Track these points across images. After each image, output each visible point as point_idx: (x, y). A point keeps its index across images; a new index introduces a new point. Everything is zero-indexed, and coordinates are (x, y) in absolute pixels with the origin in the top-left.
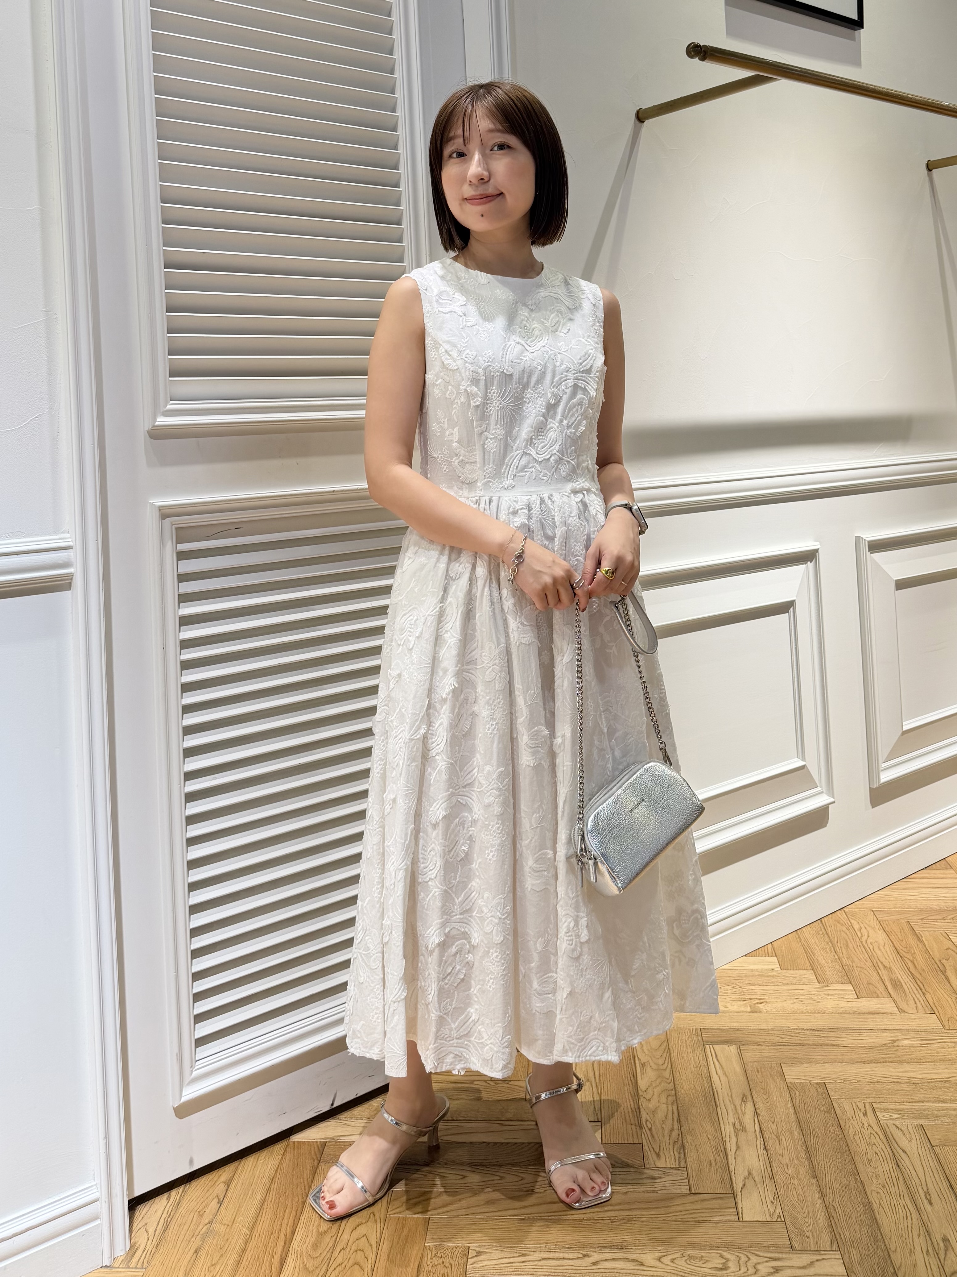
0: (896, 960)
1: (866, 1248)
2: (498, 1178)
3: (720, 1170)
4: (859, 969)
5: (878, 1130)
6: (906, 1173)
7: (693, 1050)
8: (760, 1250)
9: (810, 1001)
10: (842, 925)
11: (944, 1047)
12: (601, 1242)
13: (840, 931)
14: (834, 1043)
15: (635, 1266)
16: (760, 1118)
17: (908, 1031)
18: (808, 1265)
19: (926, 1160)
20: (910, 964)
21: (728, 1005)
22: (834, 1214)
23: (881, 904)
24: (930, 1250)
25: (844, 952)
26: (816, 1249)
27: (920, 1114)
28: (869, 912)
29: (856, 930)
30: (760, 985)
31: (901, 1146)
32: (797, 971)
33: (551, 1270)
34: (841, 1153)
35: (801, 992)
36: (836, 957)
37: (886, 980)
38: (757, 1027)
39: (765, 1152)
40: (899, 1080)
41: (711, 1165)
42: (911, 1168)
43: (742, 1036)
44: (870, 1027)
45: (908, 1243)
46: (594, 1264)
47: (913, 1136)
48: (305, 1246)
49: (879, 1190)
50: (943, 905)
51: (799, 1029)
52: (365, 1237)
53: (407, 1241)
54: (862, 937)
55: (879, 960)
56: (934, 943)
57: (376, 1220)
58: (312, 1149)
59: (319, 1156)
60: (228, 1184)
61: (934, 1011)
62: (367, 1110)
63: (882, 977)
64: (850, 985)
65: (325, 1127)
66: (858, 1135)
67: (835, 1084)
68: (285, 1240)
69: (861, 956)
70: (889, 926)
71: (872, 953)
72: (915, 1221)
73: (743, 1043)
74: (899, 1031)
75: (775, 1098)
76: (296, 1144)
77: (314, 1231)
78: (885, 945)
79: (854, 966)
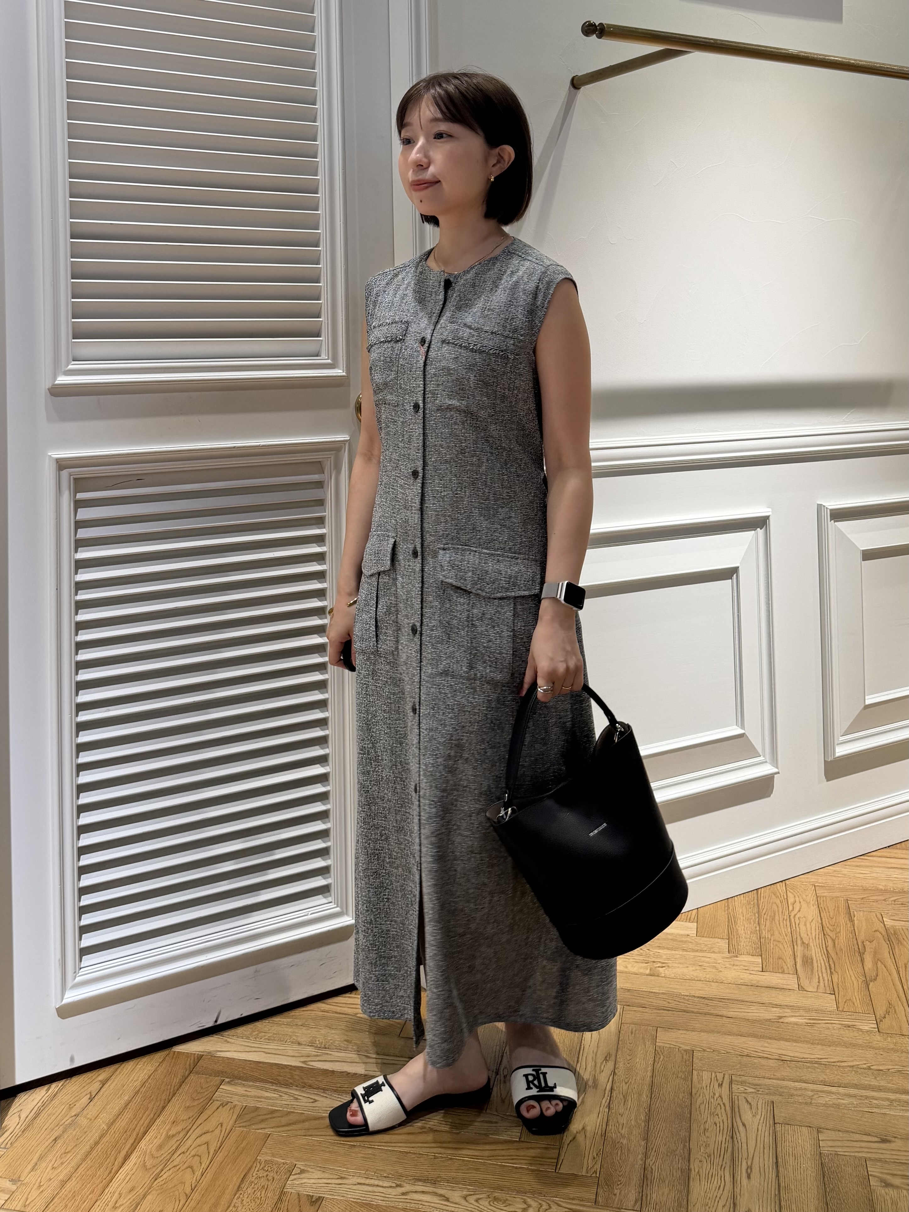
0: (817, 937)
4: (775, 943)
5: (727, 1103)
6: (737, 1146)
8: (564, 1200)
9: (711, 970)
10: (777, 897)
11: (828, 1028)
12: (418, 1175)
13: (772, 903)
14: (720, 1013)
15: (440, 1200)
16: (616, 1078)
17: (799, 1008)
19: (763, 1135)
20: (830, 943)
21: (629, 966)
22: (649, 1176)
23: (827, 880)
25: (768, 923)
26: (618, 1207)
27: (777, 1091)
28: (811, 887)
29: (789, 903)
30: (668, 949)
31: (743, 1120)
32: (711, 939)
33: (361, 1195)
34: (680, 1119)
35: (707, 960)
36: (758, 928)
37: (799, 955)
38: (649, 990)
39: (607, 1110)
40: (769, 1056)
42: (744, 1140)
43: (629, 997)
44: (762, 1001)
46: (403, 1194)
47: (760, 1111)
48: (151, 1146)
49: (703, 1159)
50: (890, 885)
51: (690, 996)
52: (206, 1145)
53: (241, 1153)
54: (793, 910)
55: (800, 935)
56: (864, 924)
57: (221, 1131)
58: (189, 1060)
59: (192, 1067)
60: (104, 1083)
61: (834, 992)
62: (250, 1030)
63: (795, 952)
64: (760, 957)
65: (207, 1041)
66: (705, 1103)
67: (702, 1052)
68: (135, 1139)
69: (783, 930)
70: (825, 902)
71: (796, 928)
72: (726, 1191)
73: (628, 1004)
74: (790, 1007)
75: (638, 1060)
76: (176, 1053)
77: (164, 1134)
78: (812, 921)
79: (772, 939)
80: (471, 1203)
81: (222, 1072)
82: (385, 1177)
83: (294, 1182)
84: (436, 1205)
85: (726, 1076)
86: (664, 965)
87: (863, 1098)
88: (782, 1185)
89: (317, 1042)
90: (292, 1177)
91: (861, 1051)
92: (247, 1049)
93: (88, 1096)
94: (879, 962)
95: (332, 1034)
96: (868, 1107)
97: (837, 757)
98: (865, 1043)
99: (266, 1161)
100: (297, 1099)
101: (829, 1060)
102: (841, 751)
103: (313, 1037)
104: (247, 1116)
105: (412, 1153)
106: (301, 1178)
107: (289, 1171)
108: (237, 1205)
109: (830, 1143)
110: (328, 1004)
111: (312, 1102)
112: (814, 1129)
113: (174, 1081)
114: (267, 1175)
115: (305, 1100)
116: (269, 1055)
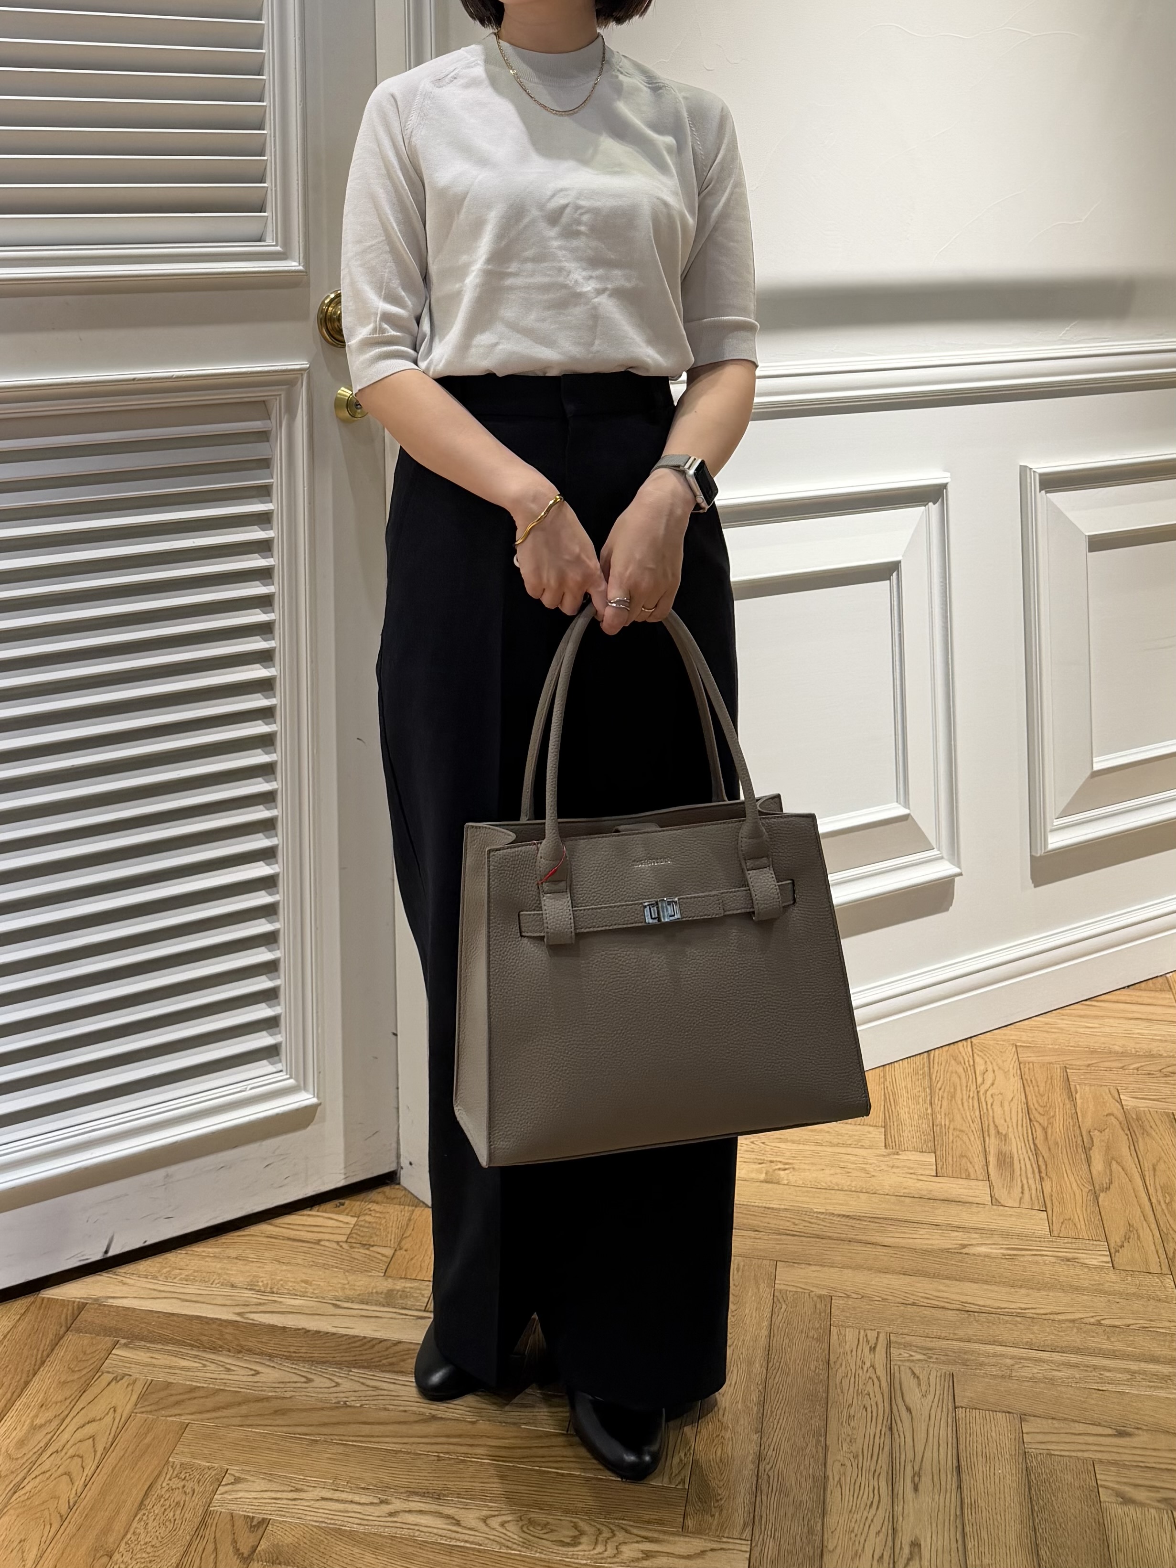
0: (1020, 1124)
1: (792, 1541)
2: (304, 1380)
4: (958, 1133)
5: (882, 1374)
6: (898, 1441)
8: (636, 1524)
9: (858, 1174)
10: (959, 1063)
11: (1037, 1263)
12: (413, 1485)
13: (952, 1072)
14: (870, 1239)
15: (448, 1524)
17: (992, 1232)
18: (695, 1554)
19: (937, 1425)
20: (1039, 1133)
22: (764, 1487)
23: (1033, 1037)
24: (886, 1557)
25: (945, 1103)
26: (717, 1534)
27: (958, 1358)
28: (1010, 1048)
29: (978, 1072)
31: (907, 1400)
32: (859, 1127)
33: (327, 1516)
34: (812, 1401)
35: (853, 1158)
36: (929, 1111)
37: (992, 1152)
38: (764, 1205)
40: (946, 1305)
42: (909, 1433)
44: (936, 1221)
45: (857, 1543)
46: (391, 1514)
47: (932, 1389)
48: (9, 1441)
49: (846, 1462)
50: (1131, 1046)
51: (826, 1214)
52: (91, 1439)
53: (144, 1453)
54: (981, 1084)
55: (994, 1122)
56: (1091, 1107)
57: (114, 1419)
58: (65, 1310)
59: (69, 1322)
61: (1046, 1207)
62: (158, 1265)
63: (987, 1147)
64: (933, 1155)
65: (93, 1282)
66: (849, 1377)
67: (846, 1299)
69: (968, 1114)
70: (1031, 1070)
71: (987, 1109)
72: (881, 1512)
74: (978, 1231)
75: (747, 1311)
76: (45, 1301)
77: (27, 1423)
78: (1012, 1100)
79: (951, 1127)
80: (493, 1529)
81: (116, 1330)
82: (363, 1488)
83: (225, 1496)
84: (441, 1532)
85: (882, 1337)
86: (787, 1166)
87: (1089, 1369)
88: (967, 1501)
89: (261, 1284)
90: (222, 1489)
91: (1085, 1297)
92: (156, 1294)
94: (1114, 1163)
95: (282, 1271)
96: (1098, 1383)
97: (1050, 851)
98: (1093, 1285)
99: (183, 1464)
100: (229, 1370)
101: (1038, 1311)
102: (1056, 841)
103: (254, 1276)
104: (154, 1396)
105: (405, 1453)
106: (237, 1491)
107: (218, 1479)
108: (138, 1531)
109: (1040, 1438)
110: (276, 1226)
111: (253, 1375)
112: (1015, 1416)
113: (44, 1342)
114: (184, 1486)
115: (243, 1372)
116: (187, 1303)
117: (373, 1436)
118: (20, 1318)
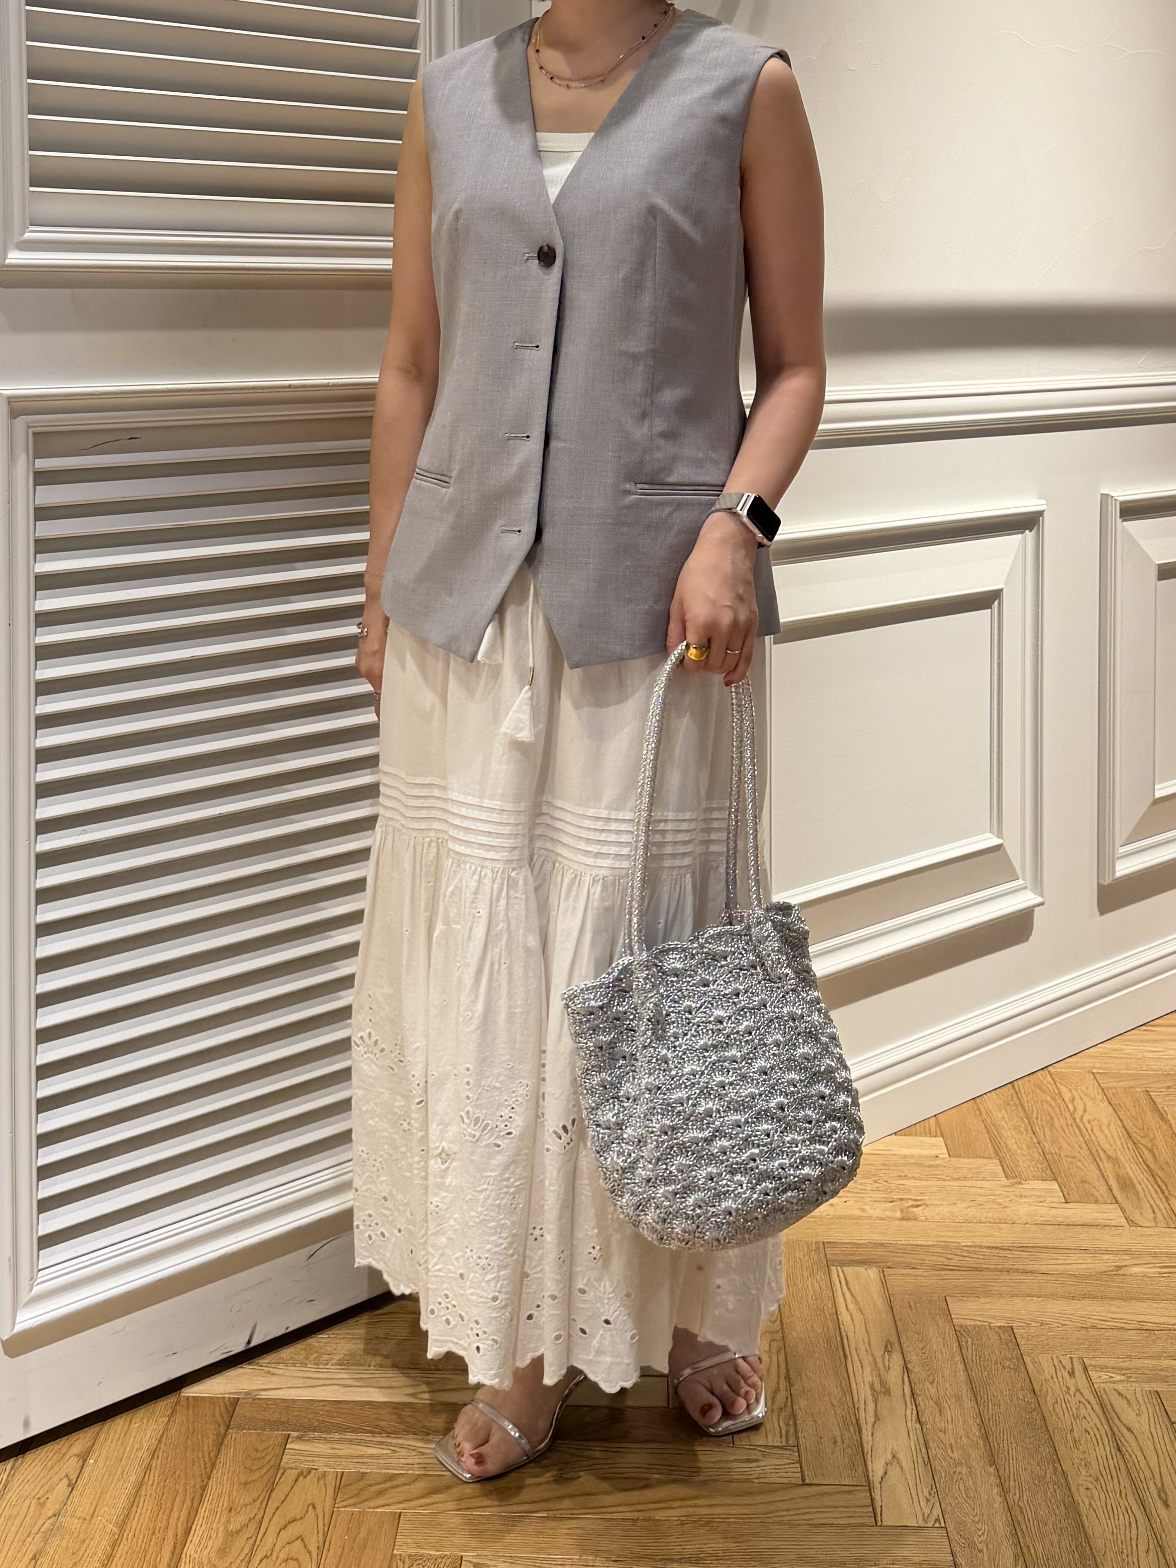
0: (1125, 1146)
3: (849, 1451)
4: (1069, 1160)
5: (1091, 1398)
6: (1131, 1461)
7: (812, 1273)
9: (991, 1205)
10: (1045, 1092)
13: (1042, 1102)
14: (1029, 1268)
16: (912, 1376)
17: (1141, 1254)
19: (1162, 1442)
20: (1147, 1154)
21: (867, 1207)
22: (1019, 1518)
23: (1106, 1063)
25: (1047, 1133)
27: (1156, 1376)
28: (1087, 1075)
29: (1066, 1100)
30: (916, 1179)
31: (1124, 1421)
32: (974, 1160)
34: (1033, 1429)
35: (979, 1191)
36: (1035, 1140)
37: (1110, 1176)
38: (911, 1242)
39: (918, 1426)
40: (1125, 1325)
41: (835, 1442)
42: (1139, 1454)
43: (887, 1254)
44: (1083, 1246)
47: (1143, 1407)
48: (206, 1552)
49: (1090, 1486)
51: (975, 1247)
52: (299, 1541)
53: (365, 1547)
54: (1075, 1111)
55: (1100, 1146)
57: (317, 1515)
59: (227, 1419)
60: (84, 1458)
62: (300, 1352)
63: (1104, 1172)
64: (1055, 1182)
65: (239, 1375)
66: (1060, 1403)
67: (1027, 1328)
68: (175, 1543)
69: (1073, 1140)
70: (1117, 1096)
71: (1089, 1135)
72: (1142, 1530)
73: (888, 1264)
74: (1126, 1252)
75: (935, 1347)
76: (191, 1400)
77: (220, 1530)
78: (1109, 1125)
79: (1063, 1154)
81: (283, 1422)
85: (1075, 1360)
86: (919, 1203)
92: (310, 1383)
93: (65, 1482)
97: (1117, 879)
99: (410, 1556)
100: (423, 1454)
102: (1123, 868)
104: (350, 1488)
113: (206, 1443)
116: (351, 1389)
117: (602, 1507)
118: (169, 1420)
